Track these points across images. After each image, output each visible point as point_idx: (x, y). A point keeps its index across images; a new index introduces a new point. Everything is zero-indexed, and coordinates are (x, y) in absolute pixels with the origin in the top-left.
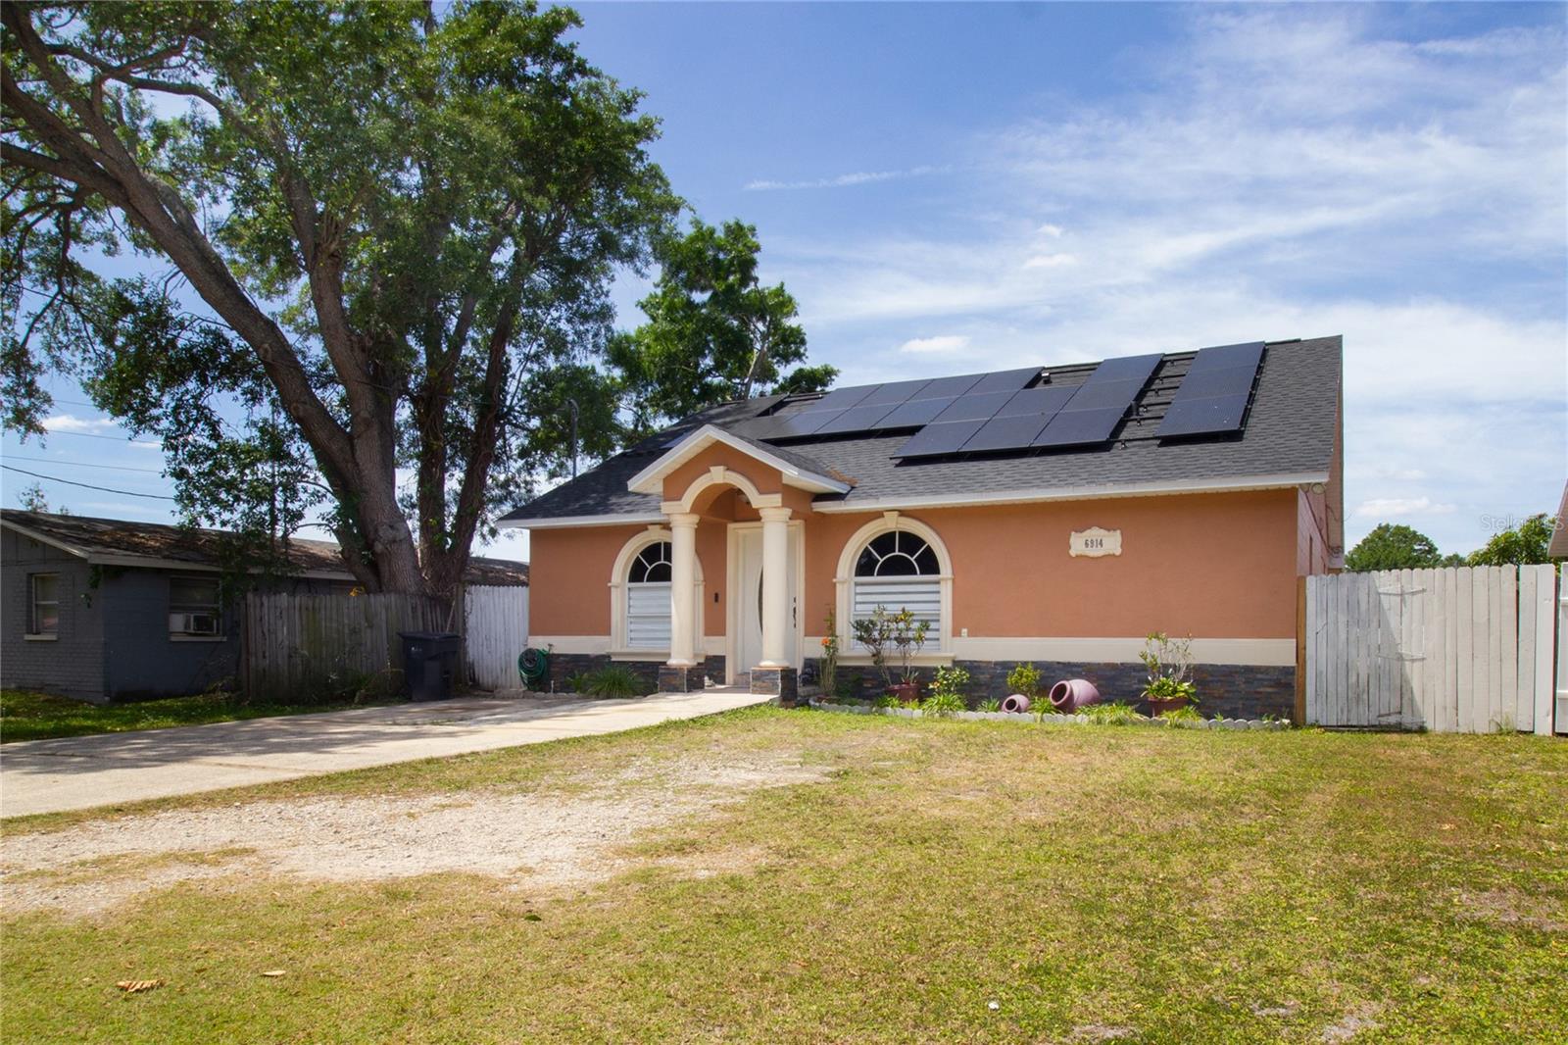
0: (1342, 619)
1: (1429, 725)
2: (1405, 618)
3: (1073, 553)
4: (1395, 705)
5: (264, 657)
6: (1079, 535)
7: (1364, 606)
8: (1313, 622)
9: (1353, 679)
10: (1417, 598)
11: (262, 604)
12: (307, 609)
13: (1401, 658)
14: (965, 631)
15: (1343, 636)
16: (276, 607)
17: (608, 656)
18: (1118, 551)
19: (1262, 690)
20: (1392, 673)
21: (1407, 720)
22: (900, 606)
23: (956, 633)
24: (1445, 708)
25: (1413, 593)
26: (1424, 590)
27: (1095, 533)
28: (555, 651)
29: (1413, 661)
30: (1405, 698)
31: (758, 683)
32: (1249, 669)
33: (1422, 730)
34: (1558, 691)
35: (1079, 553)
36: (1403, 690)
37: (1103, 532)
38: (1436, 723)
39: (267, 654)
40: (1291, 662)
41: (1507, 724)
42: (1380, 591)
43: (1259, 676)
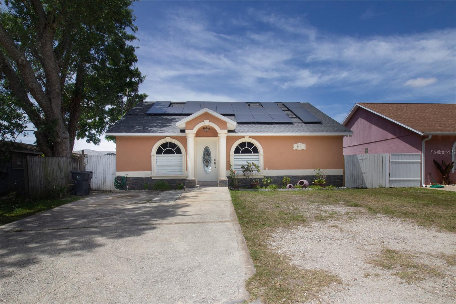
0: (351, 164)
1: (368, 187)
2: (363, 164)
3: (294, 149)
4: (361, 183)
5: (33, 182)
6: (296, 144)
7: (355, 162)
8: (346, 165)
9: (354, 178)
10: (365, 160)
11: (32, 160)
12: (44, 162)
13: (362, 173)
14: (267, 168)
15: (352, 168)
16: (35, 162)
17: (151, 178)
18: (305, 149)
19: (336, 181)
20: (360, 176)
21: (364, 186)
22: (252, 162)
23: (265, 169)
24: (370, 183)
25: (364, 159)
26: (366, 159)
27: (299, 144)
28: (128, 176)
29: (364, 173)
30: (363, 182)
31: (221, 184)
32: (334, 176)
33: (366, 188)
34: (390, 179)
35: (296, 149)
36: (363, 180)
37: (302, 144)
38: (369, 186)
39: (34, 180)
40: (342, 174)
41: (381, 186)
42: (358, 158)
43: (336, 178)
